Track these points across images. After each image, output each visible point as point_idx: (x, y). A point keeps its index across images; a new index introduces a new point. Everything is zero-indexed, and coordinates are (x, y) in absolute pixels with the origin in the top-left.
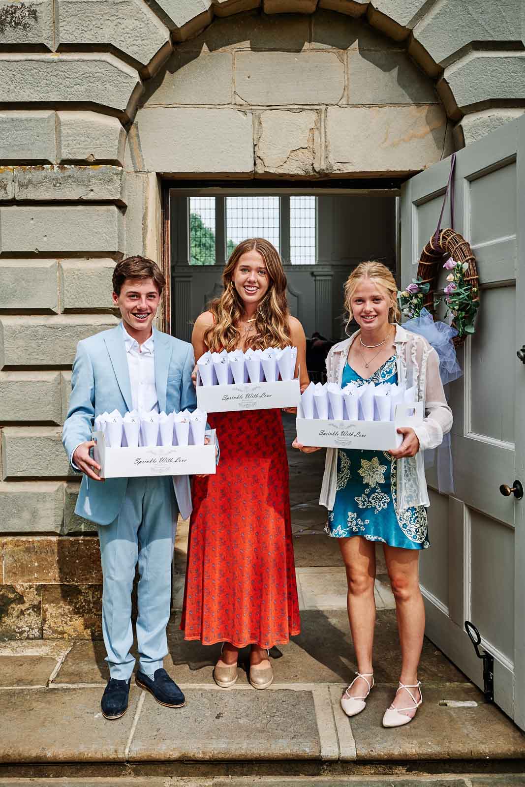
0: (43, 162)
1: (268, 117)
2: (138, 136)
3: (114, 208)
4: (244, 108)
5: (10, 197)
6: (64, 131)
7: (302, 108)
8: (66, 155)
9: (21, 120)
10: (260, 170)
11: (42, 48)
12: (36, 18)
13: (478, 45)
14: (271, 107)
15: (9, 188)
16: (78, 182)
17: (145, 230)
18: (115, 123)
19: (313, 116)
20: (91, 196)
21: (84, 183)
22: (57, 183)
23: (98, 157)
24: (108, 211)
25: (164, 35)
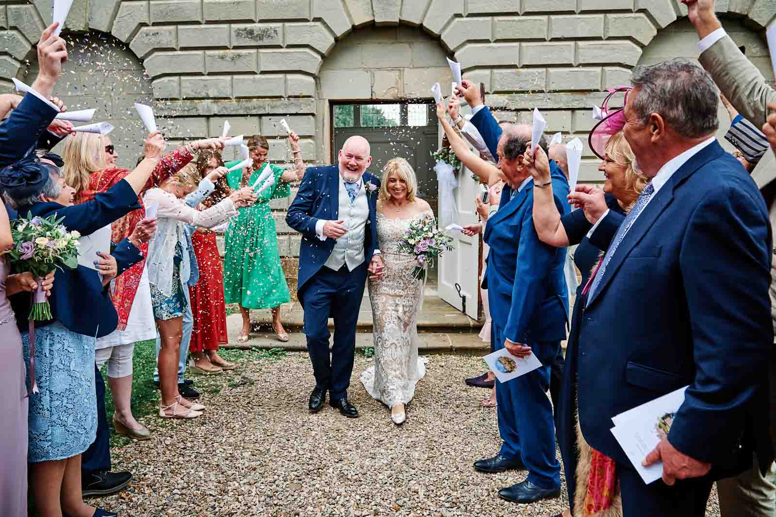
0: (280, 97)
1: (378, 74)
2: (320, 83)
3: (311, 117)
4: (366, 70)
5: (267, 112)
6: (289, 83)
7: (393, 69)
8: (290, 94)
9: (271, 79)
10: (374, 98)
11: (280, 47)
12: (277, 34)
13: (470, 41)
14: (379, 69)
15: (267, 109)
16: (296, 105)
17: (323, 125)
18: (311, 79)
19: (397, 73)
20: (301, 112)
21: (299, 106)
22: (287, 106)
23: (304, 94)
24: (308, 118)
25: (332, 40)
